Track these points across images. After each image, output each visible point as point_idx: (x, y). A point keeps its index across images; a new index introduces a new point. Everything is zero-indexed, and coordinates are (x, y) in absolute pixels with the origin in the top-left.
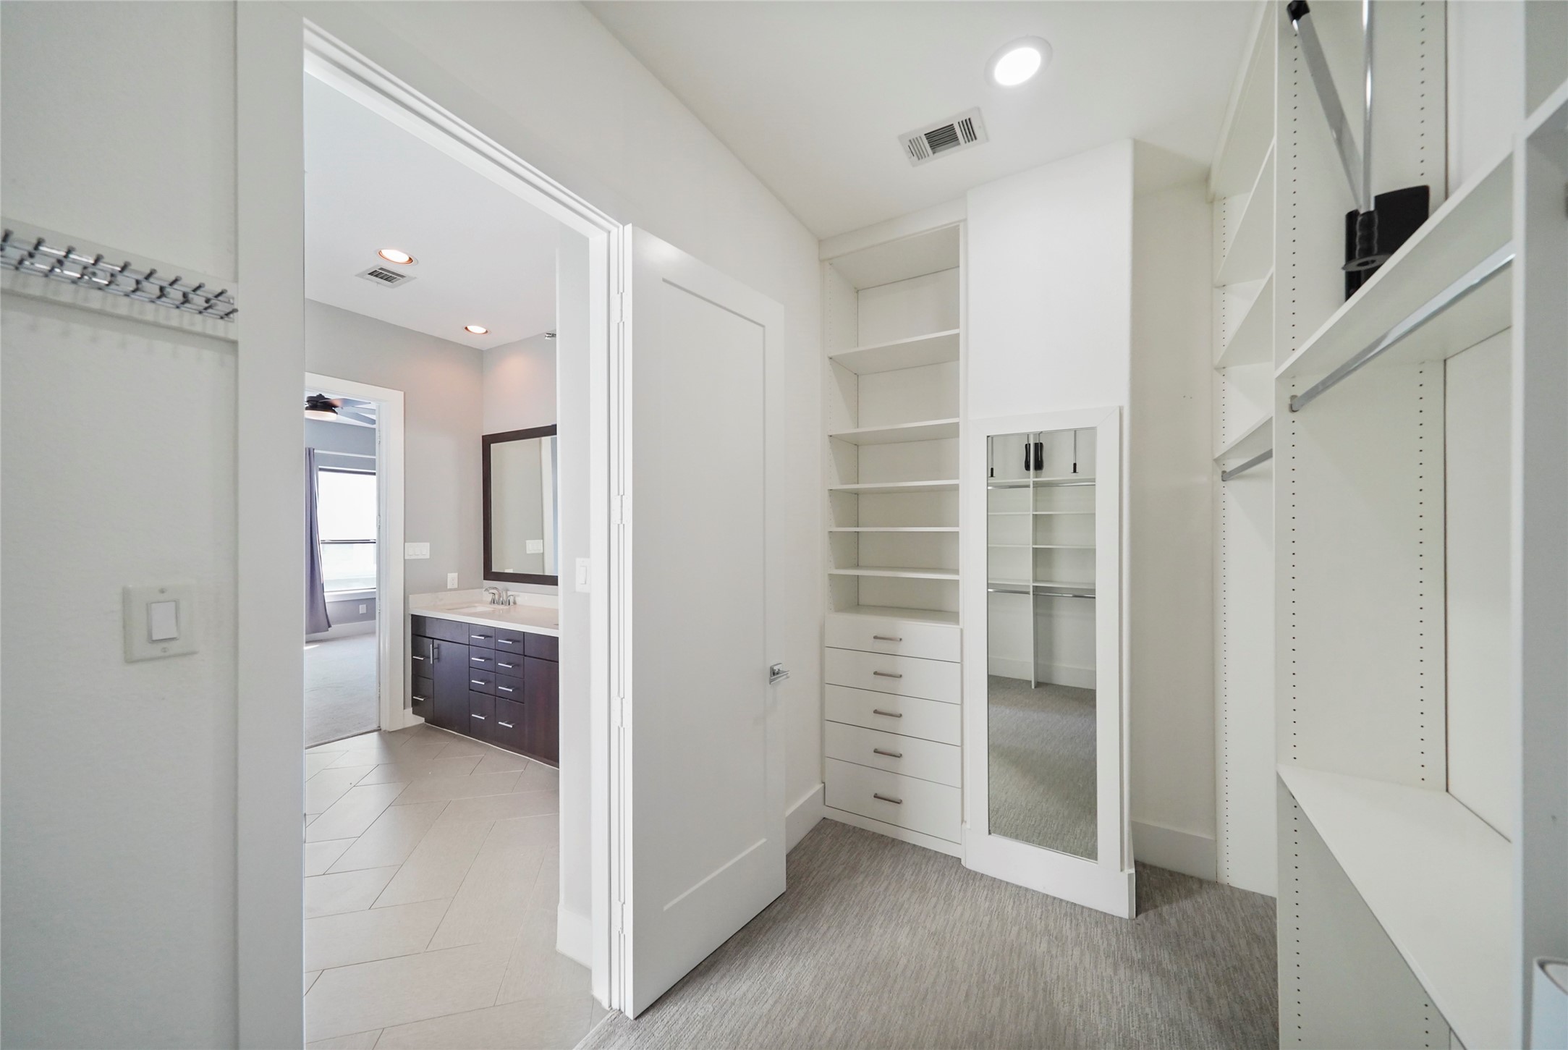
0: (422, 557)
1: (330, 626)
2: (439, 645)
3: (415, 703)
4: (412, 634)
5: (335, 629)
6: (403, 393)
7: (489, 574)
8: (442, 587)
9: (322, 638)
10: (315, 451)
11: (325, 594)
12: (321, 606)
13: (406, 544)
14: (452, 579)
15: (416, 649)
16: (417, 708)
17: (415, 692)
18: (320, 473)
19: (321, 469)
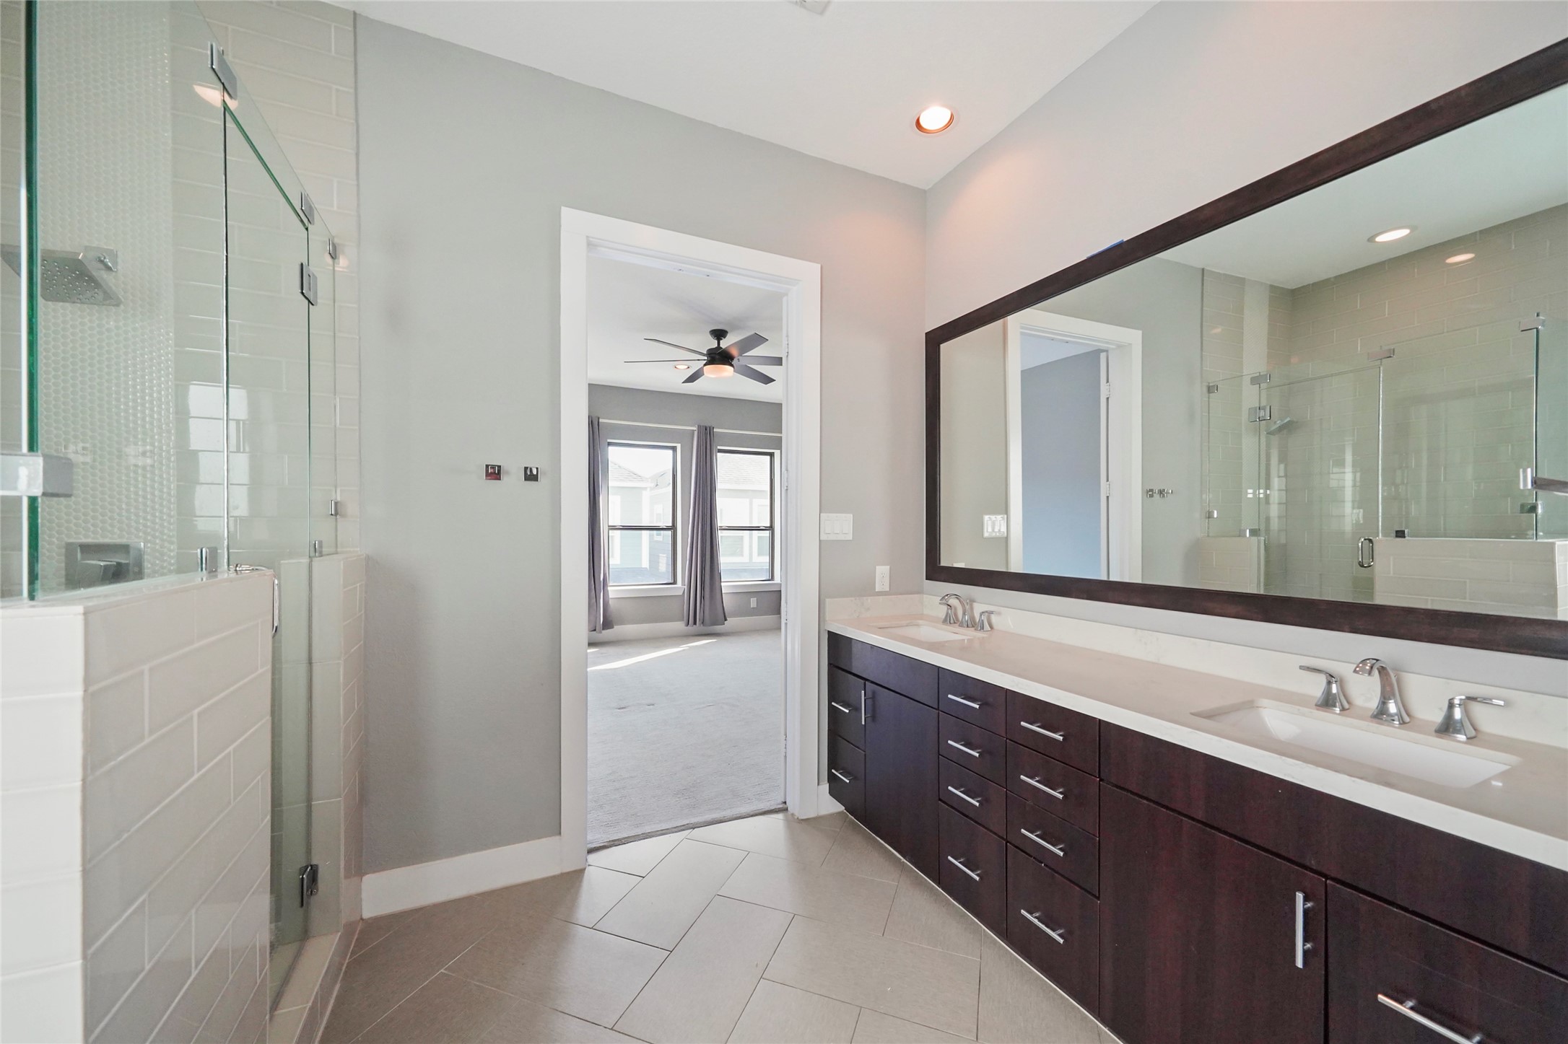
0: (841, 537)
1: (726, 620)
2: (874, 693)
3: (832, 779)
4: (830, 664)
5: (731, 622)
6: (819, 266)
7: (936, 571)
8: (866, 589)
9: (719, 632)
10: (715, 430)
11: (722, 584)
12: (718, 596)
13: (821, 514)
14: (882, 575)
15: (835, 692)
16: (836, 790)
17: (833, 763)
18: (719, 454)
19: (720, 451)
